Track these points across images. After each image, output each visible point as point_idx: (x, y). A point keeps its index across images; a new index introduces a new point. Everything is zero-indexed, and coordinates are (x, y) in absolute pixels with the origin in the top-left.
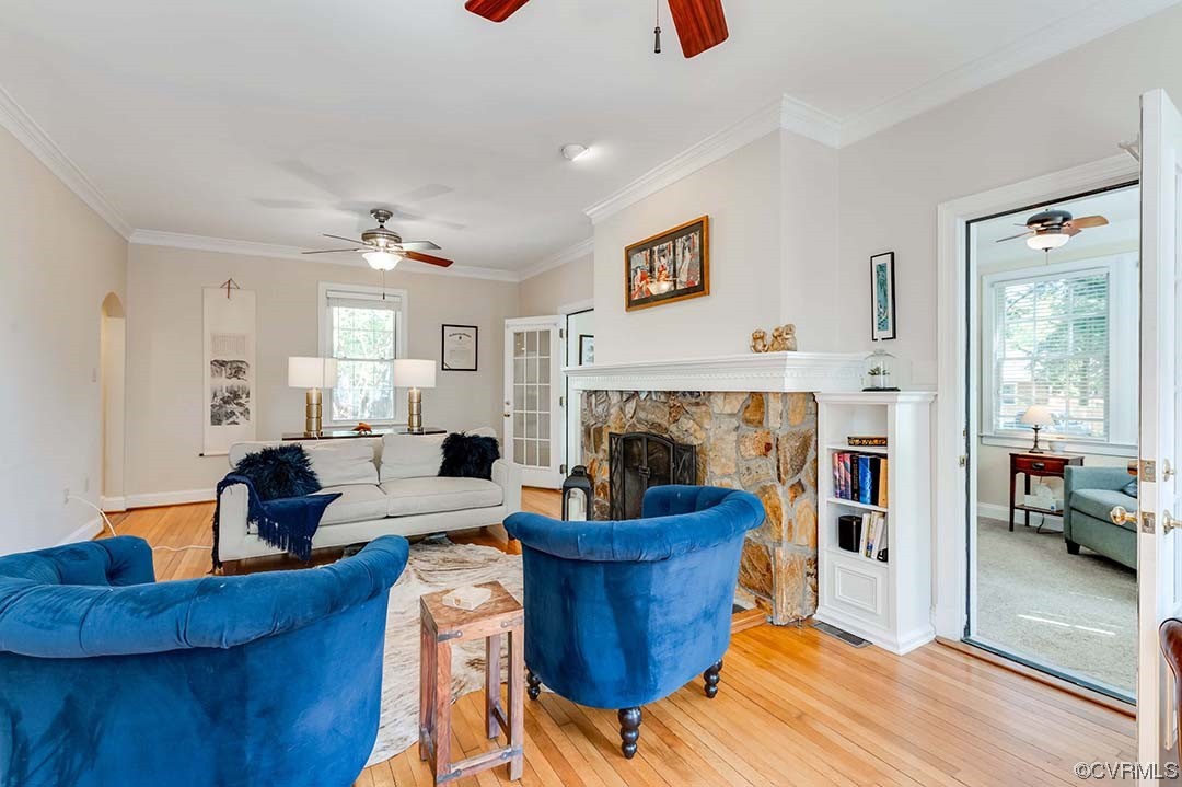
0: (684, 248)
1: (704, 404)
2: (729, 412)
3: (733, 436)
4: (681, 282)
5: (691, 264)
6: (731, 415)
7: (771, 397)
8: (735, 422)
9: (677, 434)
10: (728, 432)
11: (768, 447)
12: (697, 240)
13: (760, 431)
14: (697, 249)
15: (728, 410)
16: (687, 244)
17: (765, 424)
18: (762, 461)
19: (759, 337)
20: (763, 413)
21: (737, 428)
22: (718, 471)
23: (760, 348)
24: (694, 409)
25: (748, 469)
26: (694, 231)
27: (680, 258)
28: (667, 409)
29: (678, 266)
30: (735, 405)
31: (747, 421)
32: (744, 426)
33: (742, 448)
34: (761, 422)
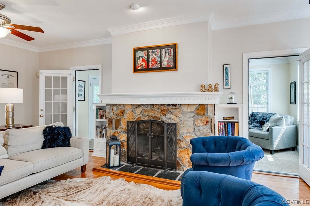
0: (166, 53)
1: (179, 109)
2: (190, 111)
3: (192, 119)
4: (164, 65)
5: (169, 59)
6: (191, 112)
7: (209, 106)
8: (193, 114)
9: (165, 120)
10: (190, 118)
11: (207, 122)
12: (172, 51)
13: (204, 117)
14: (172, 54)
15: (189, 110)
16: (167, 51)
17: (206, 115)
18: (205, 127)
19: (202, 86)
20: (205, 111)
21: (194, 116)
22: (185, 131)
23: (204, 90)
24: (174, 110)
25: (199, 130)
26: (171, 47)
27: (163, 56)
28: (159, 111)
29: (162, 59)
30: (193, 109)
31: (198, 114)
32: (196, 116)
33: (196, 123)
34: (204, 114)
